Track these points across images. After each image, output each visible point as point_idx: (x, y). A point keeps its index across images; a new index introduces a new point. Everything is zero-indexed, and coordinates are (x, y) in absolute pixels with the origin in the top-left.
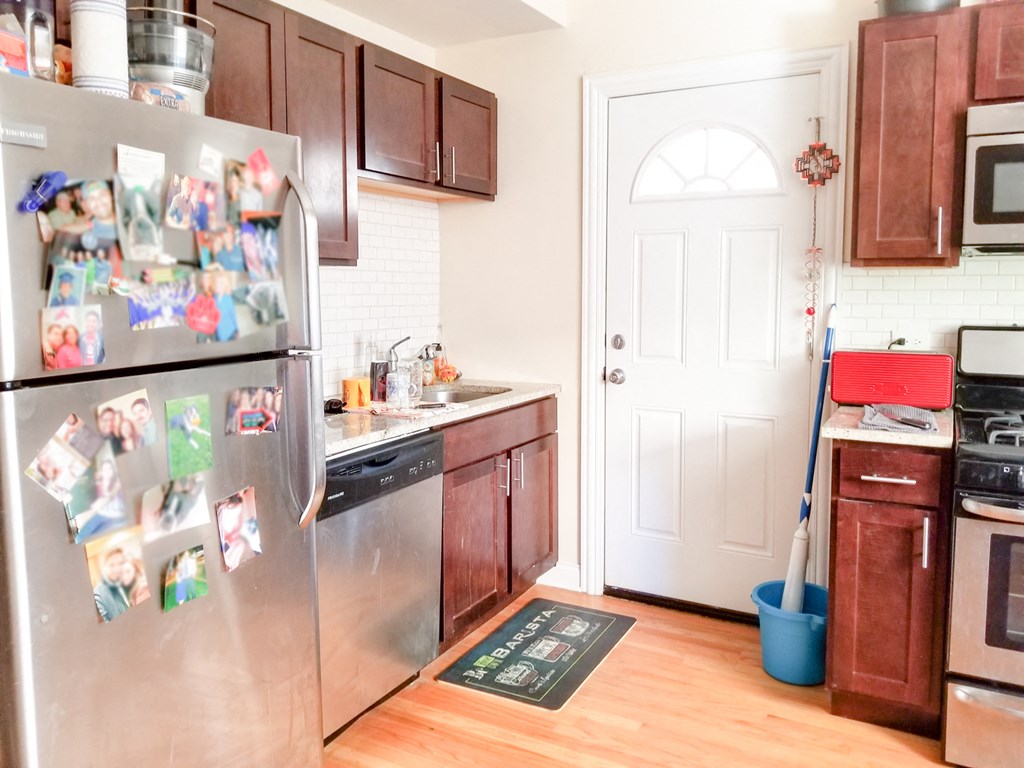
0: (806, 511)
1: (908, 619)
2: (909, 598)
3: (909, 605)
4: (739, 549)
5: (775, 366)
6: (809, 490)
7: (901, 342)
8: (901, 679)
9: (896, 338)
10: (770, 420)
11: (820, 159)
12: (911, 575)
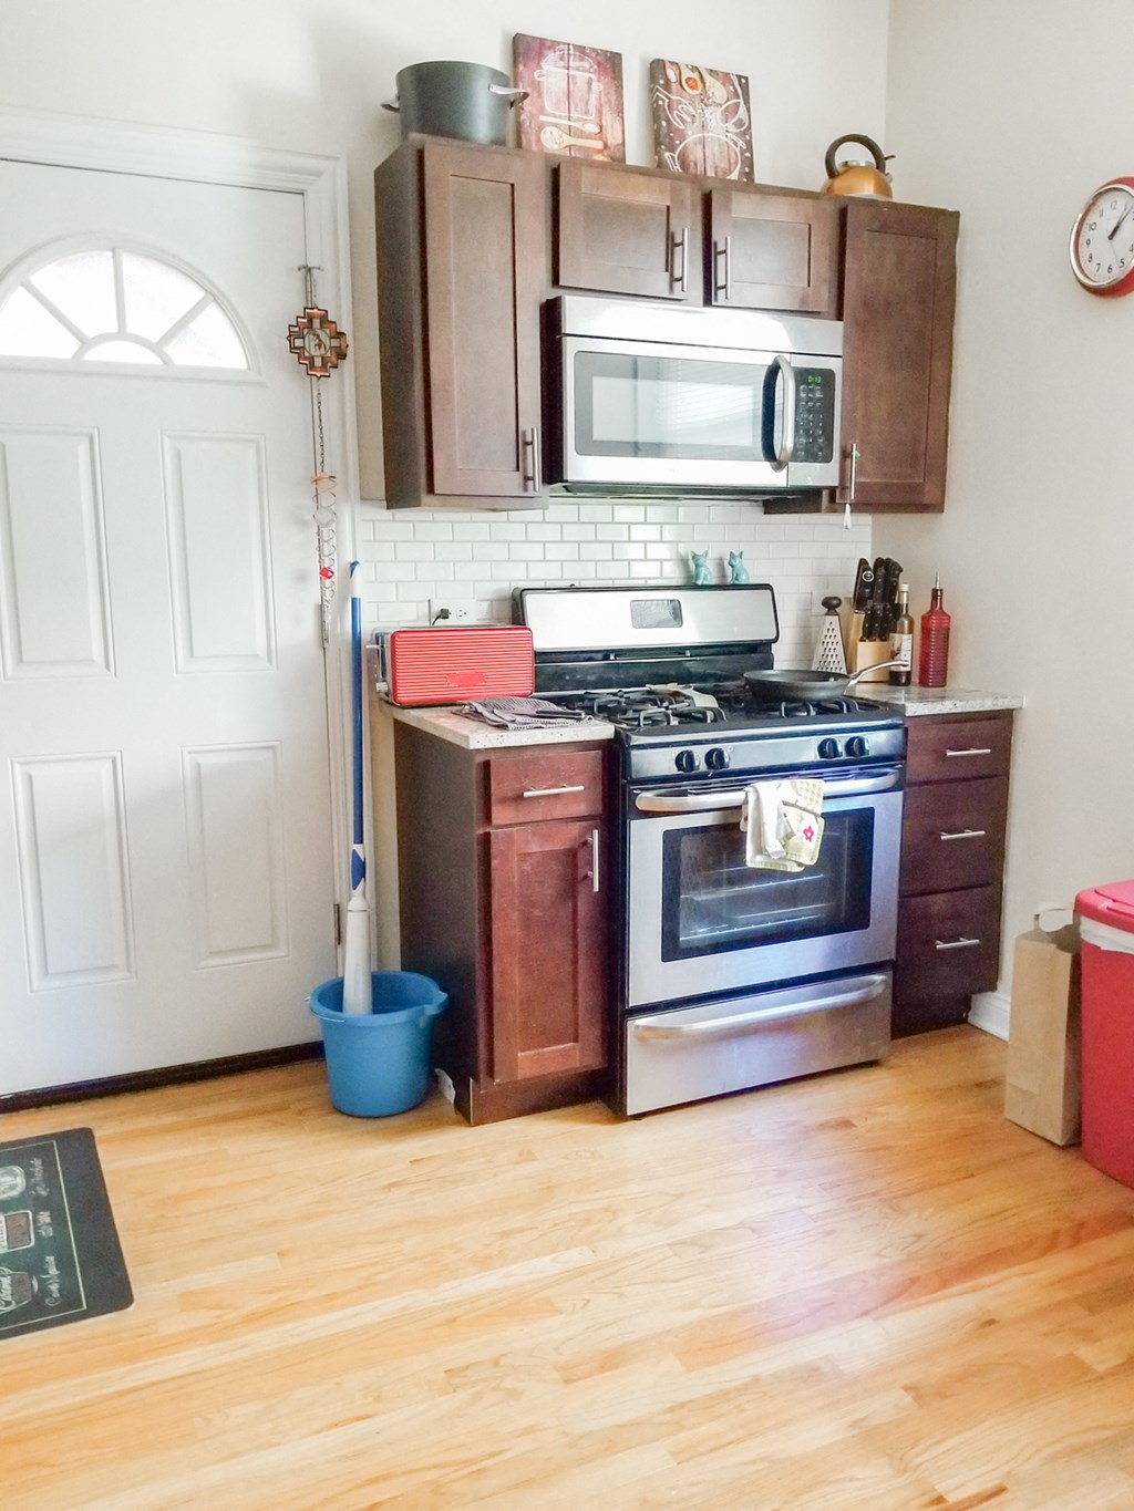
0: (359, 870)
1: (575, 962)
2: (575, 937)
3: (576, 946)
4: (229, 960)
5: (270, 661)
6: (359, 839)
7: (444, 614)
8: (569, 1041)
9: (436, 609)
10: (267, 748)
11: (324, 337)
12: (575, 906)
